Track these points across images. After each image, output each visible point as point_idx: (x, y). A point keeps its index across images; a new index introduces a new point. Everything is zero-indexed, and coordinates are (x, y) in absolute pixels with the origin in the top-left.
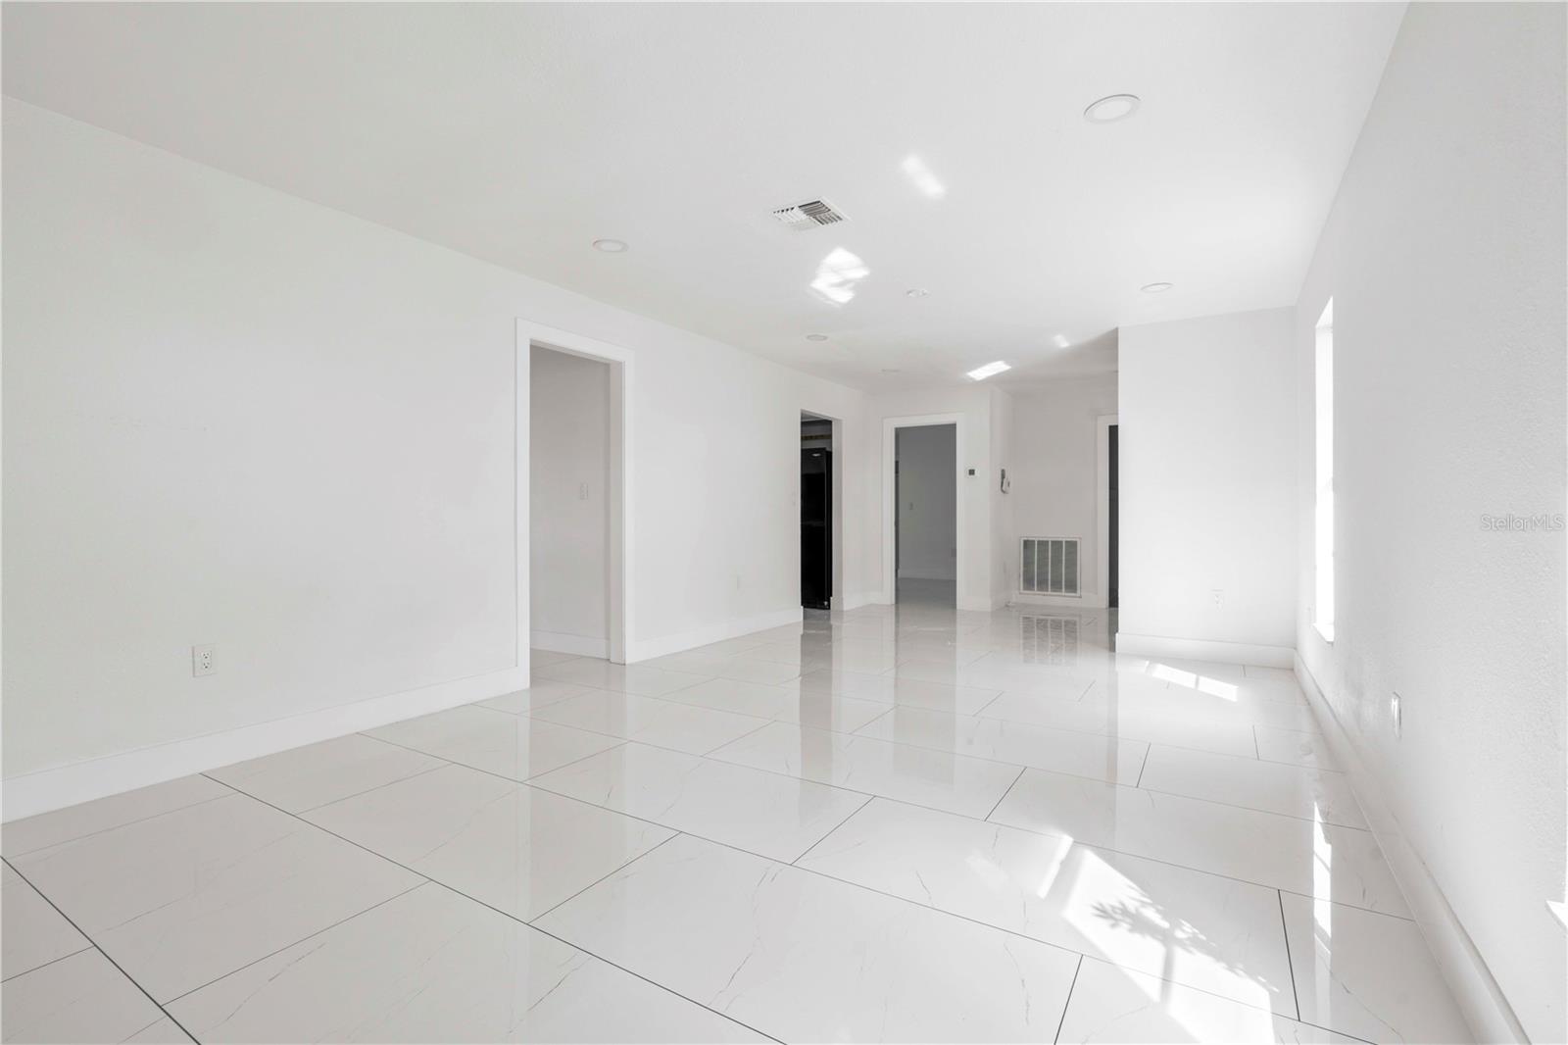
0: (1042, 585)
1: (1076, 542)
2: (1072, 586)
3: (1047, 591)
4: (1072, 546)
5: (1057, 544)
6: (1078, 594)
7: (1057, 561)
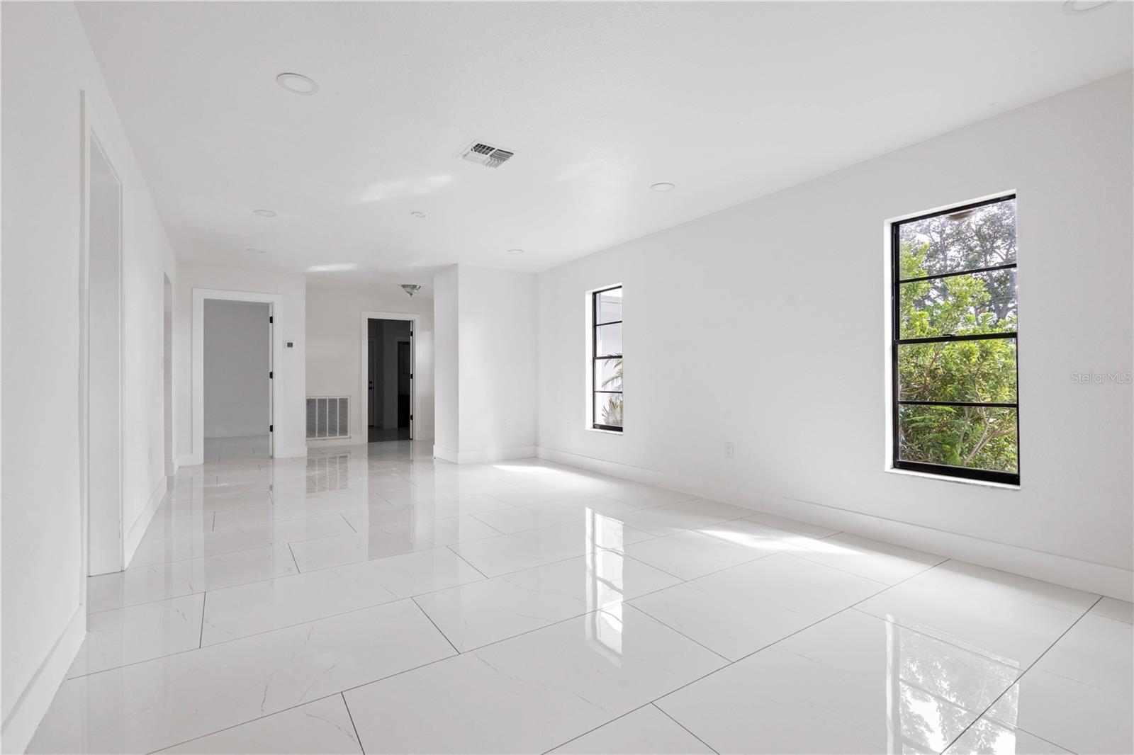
0: (322, 432)
1: (347, 399)
2: (344, 431)
3: (326, 436)
4: (344, 402)
5: (333, 401)
6: (348, 436)
7: (333, 413)
